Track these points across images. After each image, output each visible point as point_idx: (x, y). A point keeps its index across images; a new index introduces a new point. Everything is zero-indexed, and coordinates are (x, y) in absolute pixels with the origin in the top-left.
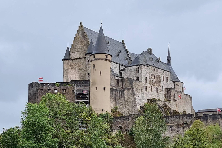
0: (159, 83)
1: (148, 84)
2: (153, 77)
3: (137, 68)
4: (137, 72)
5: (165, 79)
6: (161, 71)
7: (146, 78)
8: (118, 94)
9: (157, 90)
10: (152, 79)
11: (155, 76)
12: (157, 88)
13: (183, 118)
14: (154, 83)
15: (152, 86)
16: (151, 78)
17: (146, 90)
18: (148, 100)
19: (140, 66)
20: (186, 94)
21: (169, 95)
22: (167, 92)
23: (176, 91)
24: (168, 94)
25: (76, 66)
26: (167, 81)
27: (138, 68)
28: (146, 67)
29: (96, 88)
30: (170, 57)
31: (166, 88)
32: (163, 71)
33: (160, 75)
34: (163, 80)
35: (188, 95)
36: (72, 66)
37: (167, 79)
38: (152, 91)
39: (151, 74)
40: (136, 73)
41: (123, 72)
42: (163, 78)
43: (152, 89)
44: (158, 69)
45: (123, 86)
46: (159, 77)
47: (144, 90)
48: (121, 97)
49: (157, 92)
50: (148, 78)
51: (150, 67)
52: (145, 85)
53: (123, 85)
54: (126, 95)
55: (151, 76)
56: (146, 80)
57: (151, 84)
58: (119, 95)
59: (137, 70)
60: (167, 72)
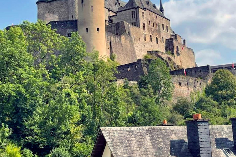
0: (159, 32)
1: (146, 32)
2: (152, 24)
3: (132, 12)
4: (133, 16)
5: (165, 28)
6: (160, 18)
7: (144, 24)
8: (114, 40)
9: (157, 41)
10: (150, 27)
11: (153, 23)
12: (157, 38)
13: (196, 72)
14: (153, 32)
15: (151, 35)
16: (150, 24)
17: (145, 39)
18: (148, 51)
19: (136, 9)
20: (189, 48)
21: (171, 47)
22: (168, 44)
23: (179, 43)
24: (169, 46)
25: (54, 10)
26: (167, 31)
27: (134, 11)
28: (144, 11)
29: (87, 29)
30: (163, 8)
31: (167, 39)
32: (162, 18)
33: (160, 23)
34: (163, 29)
35: (191, 49)
36: (50, 9)
37: (167, 29)
38: (151, 41)
39: (150, 19)
40: (132, 18)
41: (113, 18)
42: (163, 27)
43: (151, 39)
44: (157, 15)
45: (118, 33)
46: (158, 25)
47: (142, 38)
48: (117, 44)
49: (157, 43)
50: (146, 25)
51: (148, 11)
52: (144, 33)
53: (118, 31)
54: (123, 43)
55: (149, 22)
56: (144, 27)
57: (150, 33)
58: (116, 41)
59: (132, 15)
60: (167, 20)
